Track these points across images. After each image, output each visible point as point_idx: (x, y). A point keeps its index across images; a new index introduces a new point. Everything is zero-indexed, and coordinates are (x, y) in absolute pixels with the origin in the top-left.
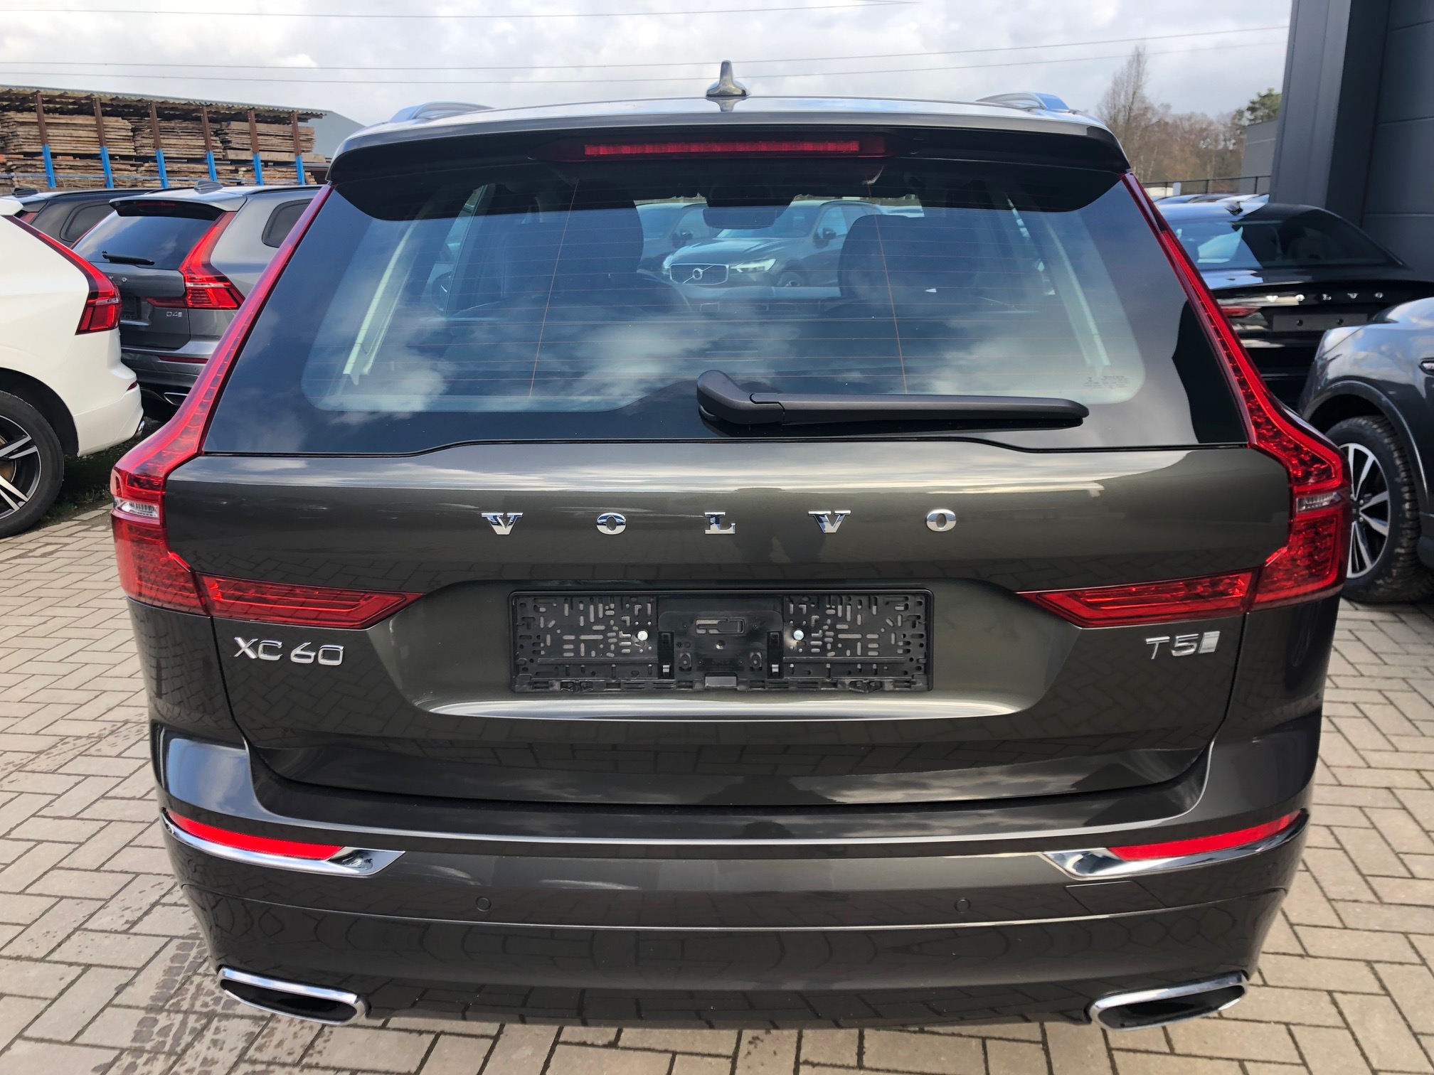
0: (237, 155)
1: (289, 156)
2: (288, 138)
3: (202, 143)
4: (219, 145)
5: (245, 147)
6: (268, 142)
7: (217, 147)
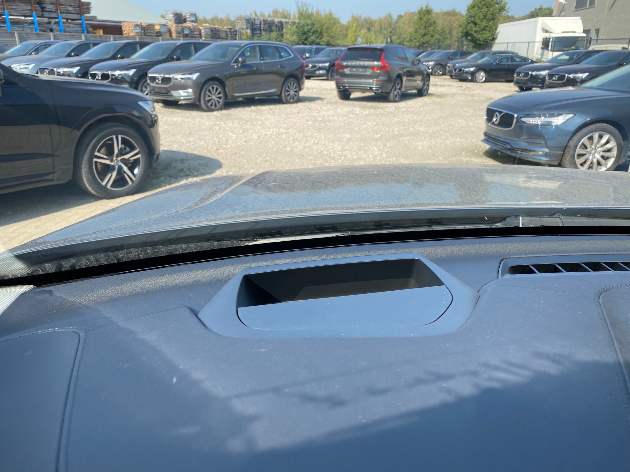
0: (49, 15)
1: (78, 16)
2: (76, 7)
3: (29, 8)
4: (39, 9)
5: (54, 10)
6: (65, 9)
7: (38, 10)
